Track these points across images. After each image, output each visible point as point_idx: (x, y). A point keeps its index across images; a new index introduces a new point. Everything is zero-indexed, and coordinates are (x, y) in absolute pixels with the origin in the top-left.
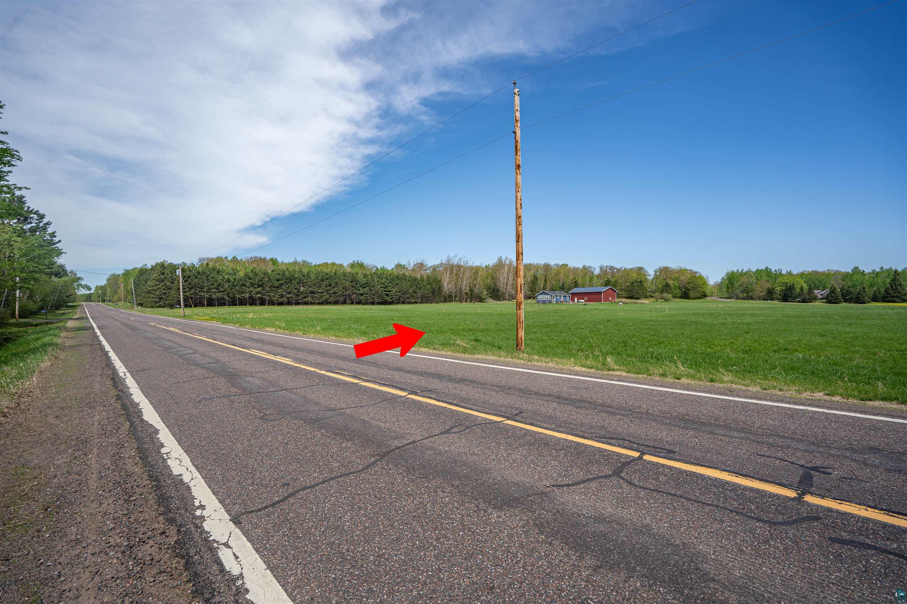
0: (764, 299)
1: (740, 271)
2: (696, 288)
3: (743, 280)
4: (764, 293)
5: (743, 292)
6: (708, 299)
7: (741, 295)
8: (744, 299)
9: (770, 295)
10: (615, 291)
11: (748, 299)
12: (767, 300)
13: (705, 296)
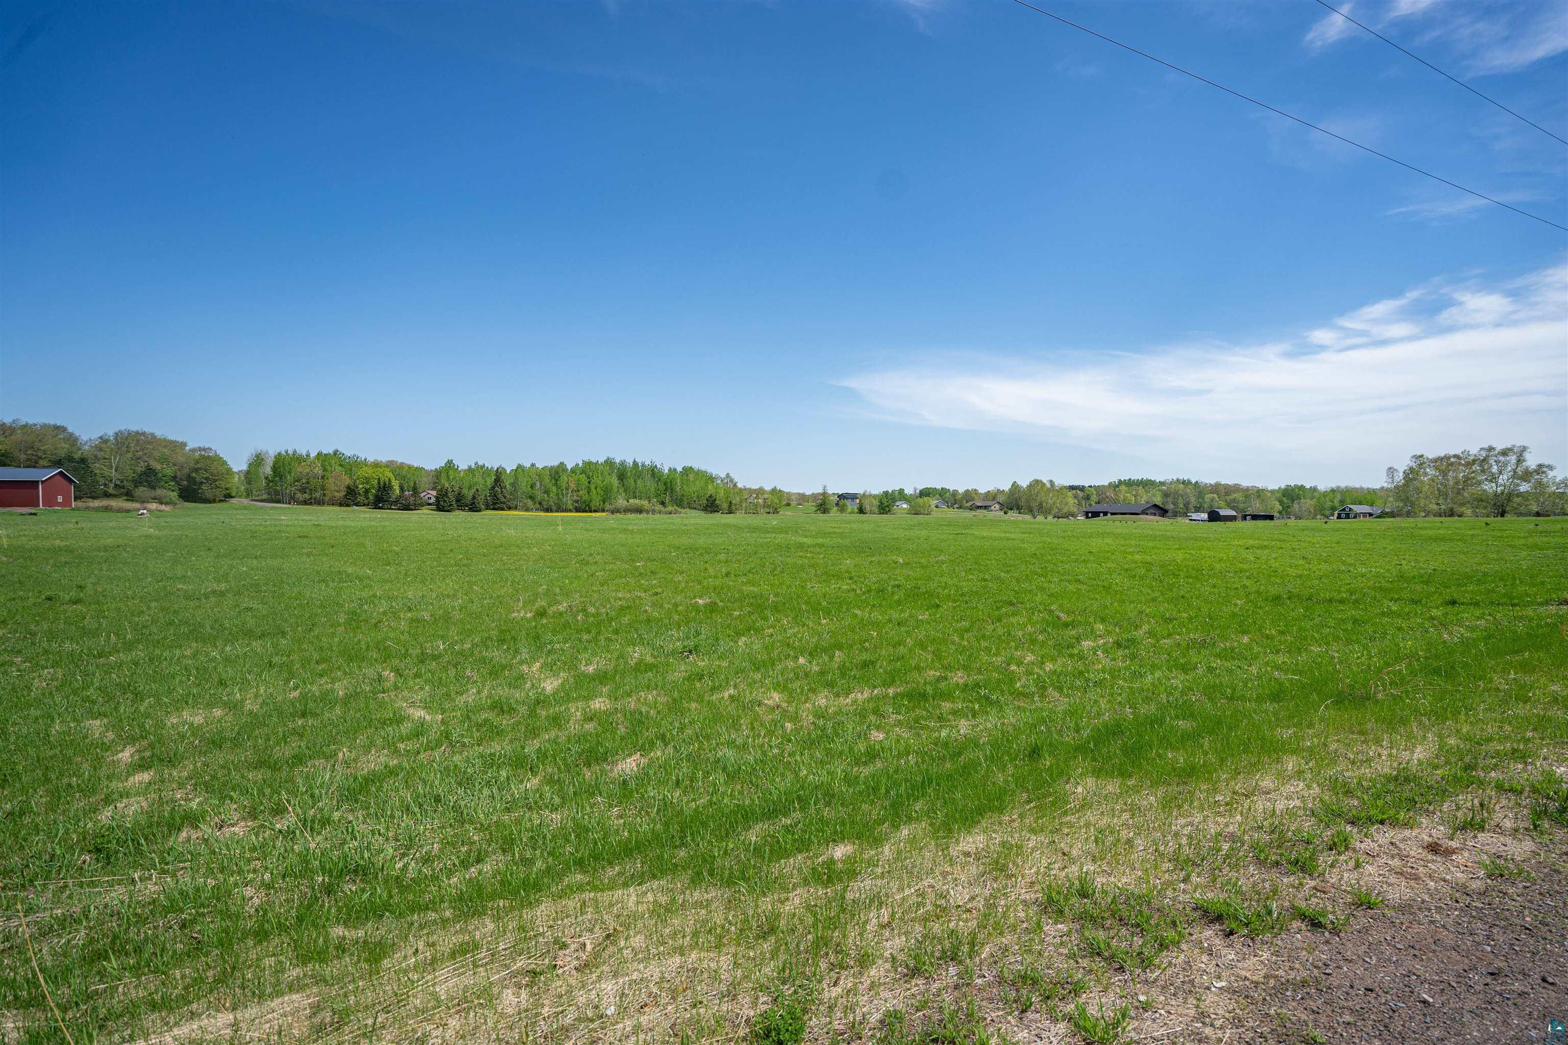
0: (341, 505)
1: (290, 452)
2: (216, 481)
3: (300, 469)
4: (343, 494)
5: (303, 490)
6: (234, 501)
7: (299, 496)
8: (305, 503)
9: (350, 498)
10: (71, 481)
11: (311, 504)
12: (348, 505)
13: (230, 496)
